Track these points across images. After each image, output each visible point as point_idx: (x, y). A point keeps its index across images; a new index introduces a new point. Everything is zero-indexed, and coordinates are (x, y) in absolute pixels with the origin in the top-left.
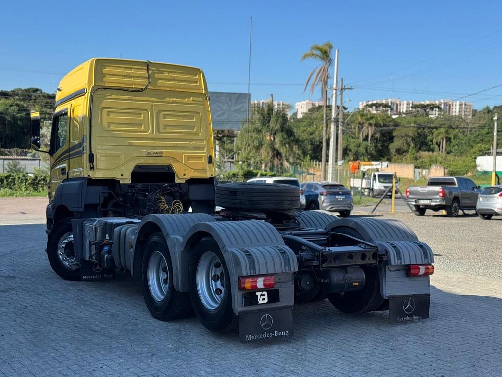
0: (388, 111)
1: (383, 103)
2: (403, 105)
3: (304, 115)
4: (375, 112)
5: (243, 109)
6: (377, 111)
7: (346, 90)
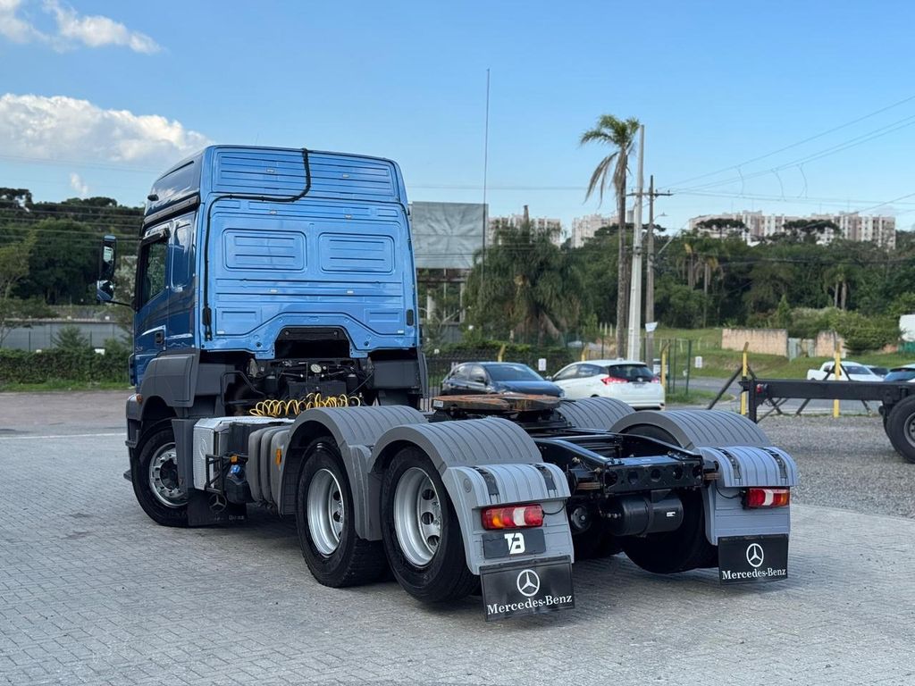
0: (741, 233)
1: (732, 220)
2: (769, 222)
3: (586, 241)
4: (717, 236)
5: (473, 233)
6: (721, 233)
7: (660, 197)
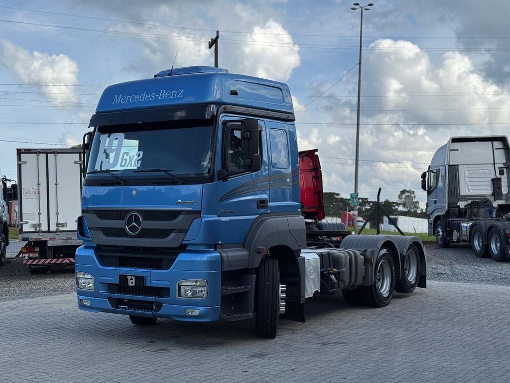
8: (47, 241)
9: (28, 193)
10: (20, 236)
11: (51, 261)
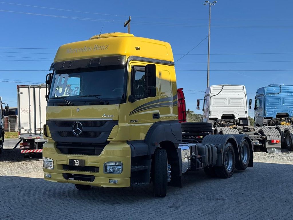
8: (35, 139)
9: (24, 111)
10: (19, 136)
11: (37, 150)
